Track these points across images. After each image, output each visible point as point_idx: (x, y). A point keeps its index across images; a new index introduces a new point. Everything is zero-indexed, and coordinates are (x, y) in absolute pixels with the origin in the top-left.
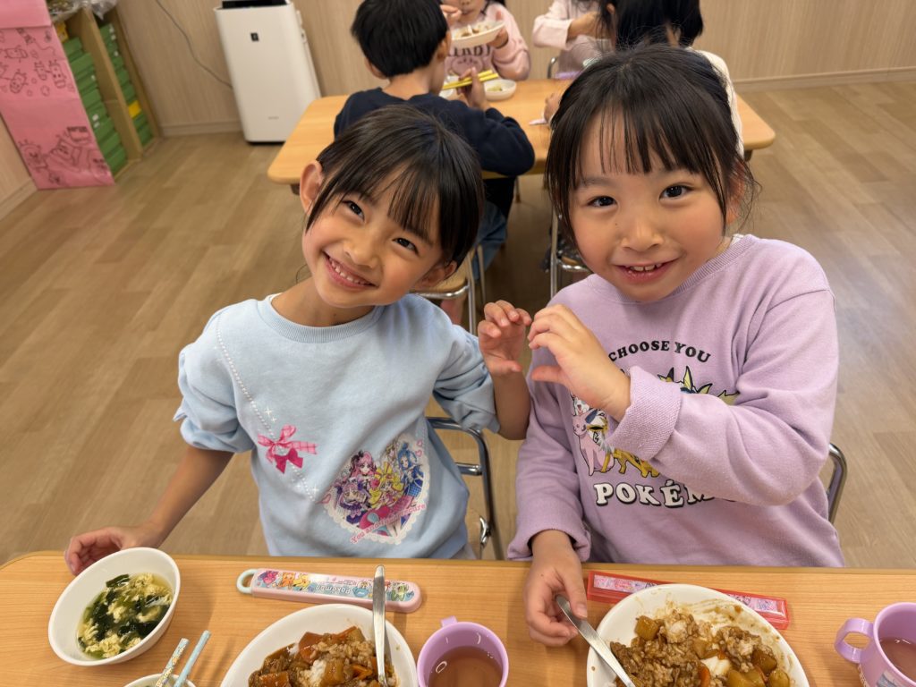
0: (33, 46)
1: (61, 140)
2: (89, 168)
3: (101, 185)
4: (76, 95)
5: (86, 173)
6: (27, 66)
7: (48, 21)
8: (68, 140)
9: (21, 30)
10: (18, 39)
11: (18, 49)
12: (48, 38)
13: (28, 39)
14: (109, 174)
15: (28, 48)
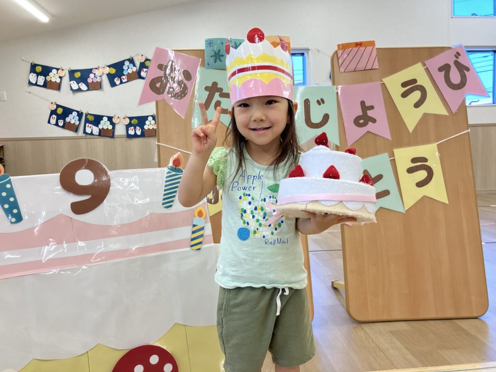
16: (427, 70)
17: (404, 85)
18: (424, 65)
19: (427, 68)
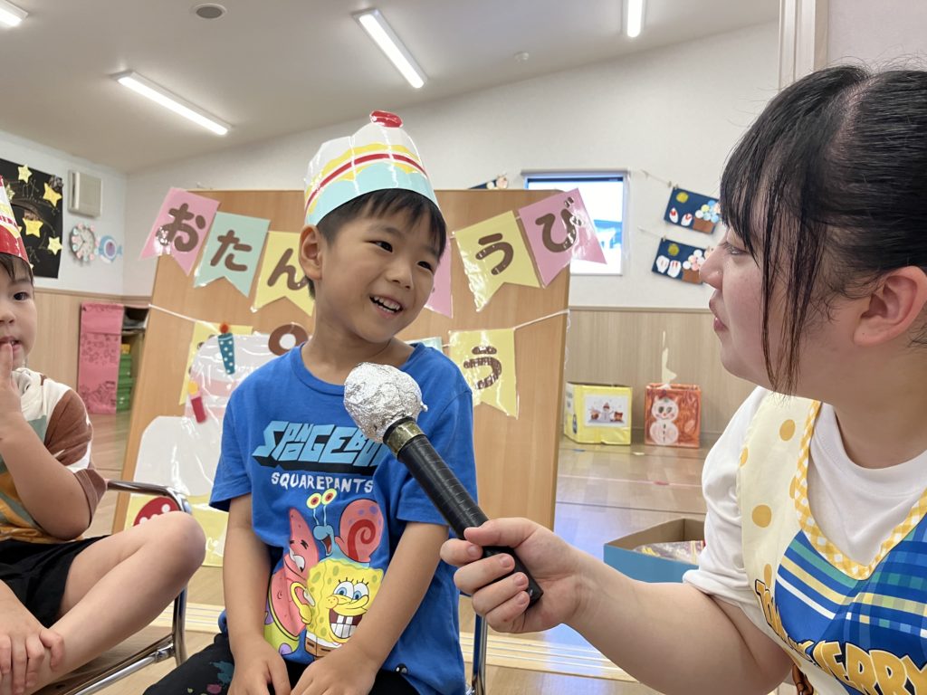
0: (108, 342)
1: (101, 387)
2: (107, 404)
3: (108, 413)
4: (117, 366)
5: (104, 406)
6: (101, 351)
7: (119, 332)
8: (104, 388)
9: (106, 335)
10: (102, 338)
11: (101, 343)
12: (117, 340)
13: (108, 339)
14: (115, 408)
15: (105, 343)
16: (520, 222)
17: (482, 241)
18: (516, 214)
19: (520, 219)
